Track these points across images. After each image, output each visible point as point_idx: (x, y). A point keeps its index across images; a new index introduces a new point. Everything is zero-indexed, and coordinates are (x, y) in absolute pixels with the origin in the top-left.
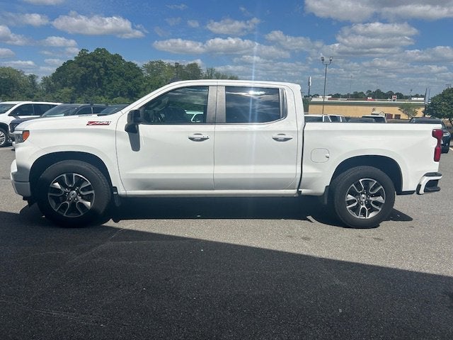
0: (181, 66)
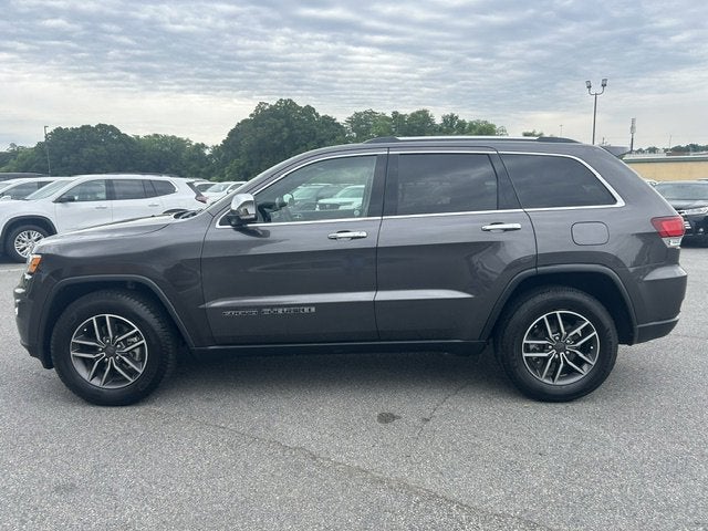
0: (402, 117)
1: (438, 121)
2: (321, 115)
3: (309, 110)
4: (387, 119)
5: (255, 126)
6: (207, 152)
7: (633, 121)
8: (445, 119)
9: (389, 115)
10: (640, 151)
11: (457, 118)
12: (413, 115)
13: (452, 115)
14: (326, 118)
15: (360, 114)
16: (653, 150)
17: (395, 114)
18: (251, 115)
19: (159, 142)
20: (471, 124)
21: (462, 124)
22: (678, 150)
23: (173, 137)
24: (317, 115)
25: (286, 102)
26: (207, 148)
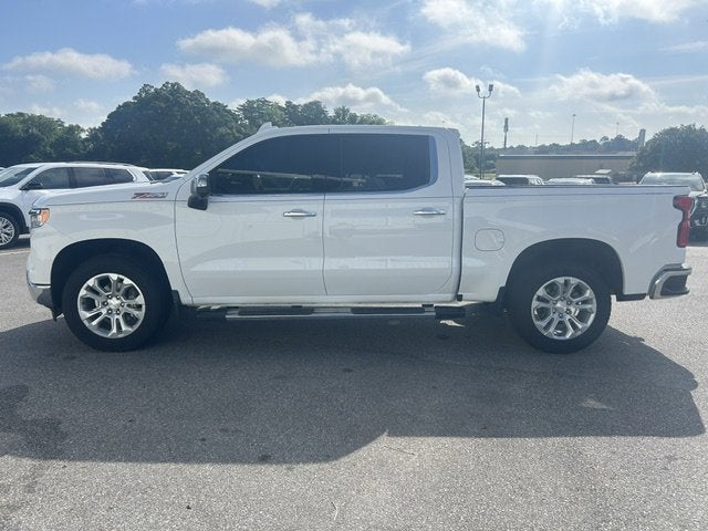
1: (331, 113)
2: (212, 101)
4: (280, 108)
5: (139, 109)
6: (83, 136)
7: (507, 120)
8: (337, 111)
9: (283, 104)
10: (511, 148)
11: (348, 111)
12: (305, 105)
13: (344, 108)
14: (217, 104)
15: (253, 102)
16: (522, 148)
17: (288, 103)
18: (135, 98)
20: (362, 117)
21: (354, 117)
23: (42, 117)
24: (207, 101)
25: (173, 85)
26: (83, 130)
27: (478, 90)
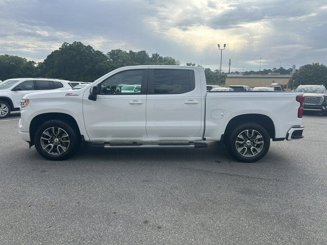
0: (134, 53)
1: (150, 56)
2: (95, 50)
3: (89, 47)
4: (127, 54)
5: (62, 54)
6: (36, 65)
7: (230, 60)
8: (153, 55)
9: (128, 52)
10: (232, 72)
11: (159, 55)
12: (139, 52)
13: (157, 54)
14: (97, 51)
15: (114, 51)
16: (237, 73)
17: (131, 52)
18: (60, 48)
19: (9, 59)
20: (165, 58)
21: (161, 58)
22: (246, 73)
23: (16, 57)
24: (93, 50)
25: (78, 43)
26: (35, 63)
27: (219, 46)
